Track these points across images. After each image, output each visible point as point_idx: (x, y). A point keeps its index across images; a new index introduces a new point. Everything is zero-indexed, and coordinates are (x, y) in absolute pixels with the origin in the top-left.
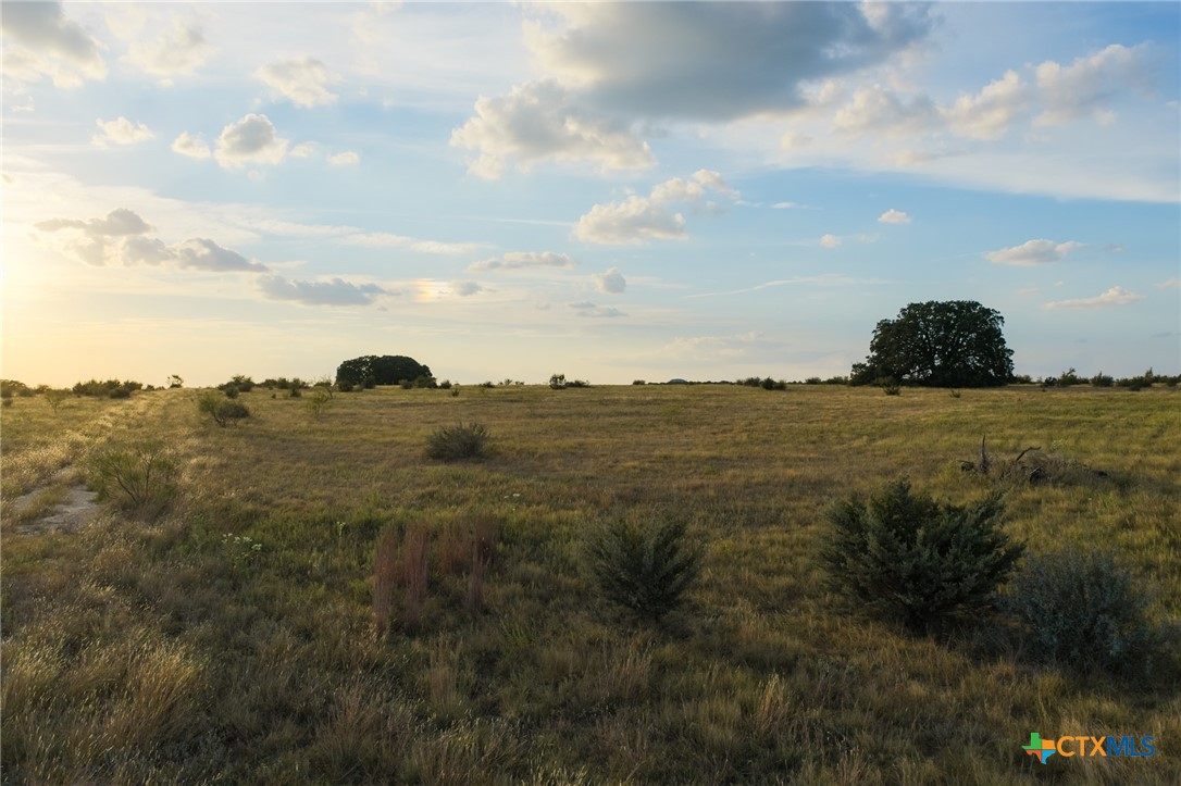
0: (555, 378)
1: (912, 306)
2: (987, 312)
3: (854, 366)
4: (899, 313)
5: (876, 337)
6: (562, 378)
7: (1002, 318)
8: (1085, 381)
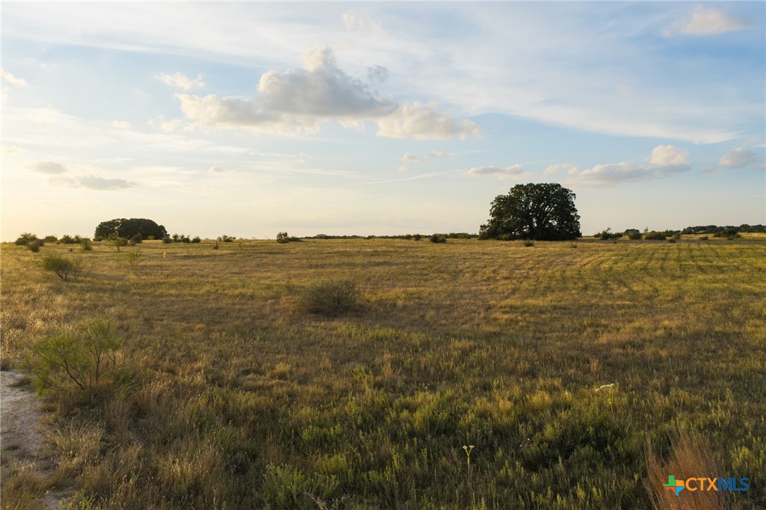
0: (280, 235)
1: (518, 186)
2: (566, 191)
3: (481, 227)
4: (509, 191)
5: (493, 207)
6: (286, 235)
7: (574, 194)
8: (619, 235)
